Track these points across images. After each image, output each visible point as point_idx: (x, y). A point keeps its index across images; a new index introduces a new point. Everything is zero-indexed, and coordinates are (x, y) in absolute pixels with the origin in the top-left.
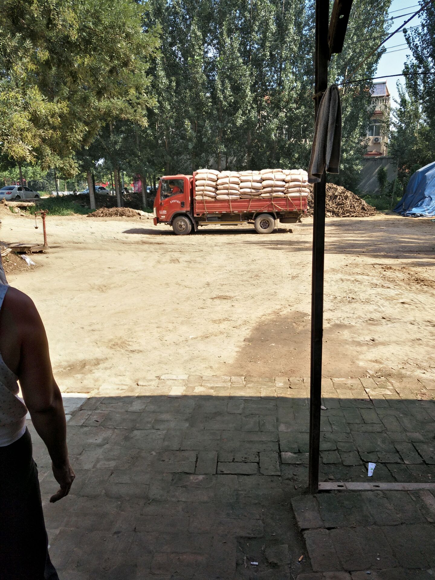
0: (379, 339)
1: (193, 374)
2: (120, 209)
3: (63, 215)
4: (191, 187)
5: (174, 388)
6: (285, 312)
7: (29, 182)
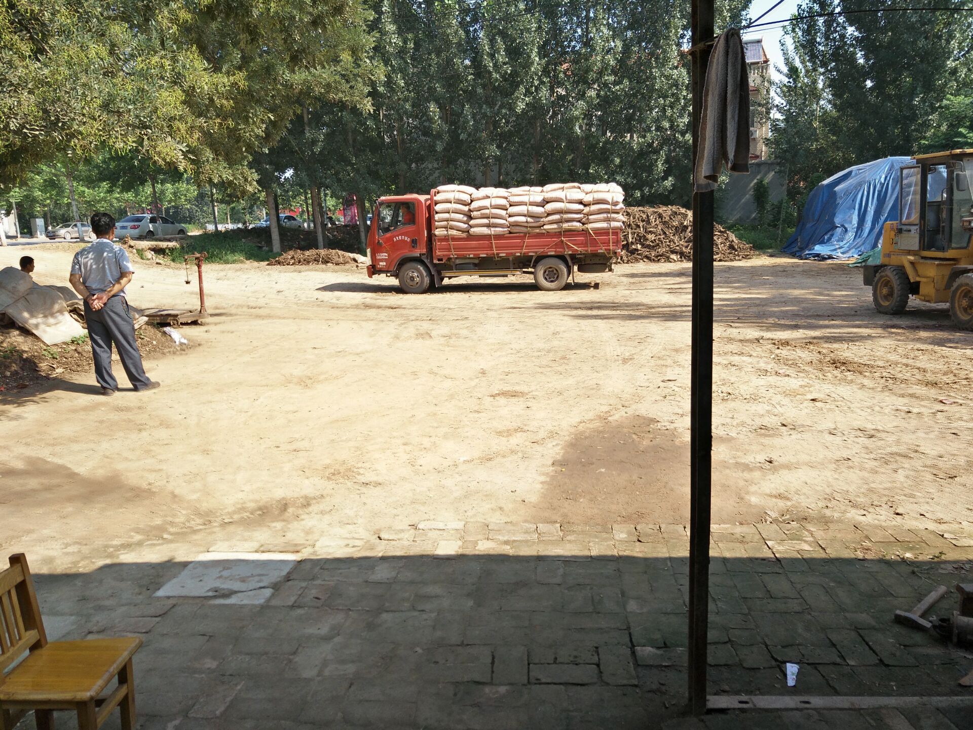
0: (779, 459)
1: (472, 520)
2: (323, 252)
3: (227, 262)
4: (427, 215)
5: (442, 543)
6: (616, 417)
7: (167, 210)
